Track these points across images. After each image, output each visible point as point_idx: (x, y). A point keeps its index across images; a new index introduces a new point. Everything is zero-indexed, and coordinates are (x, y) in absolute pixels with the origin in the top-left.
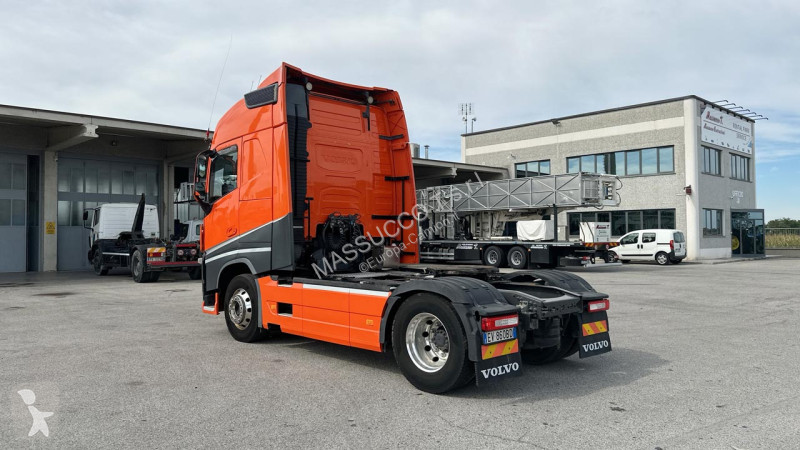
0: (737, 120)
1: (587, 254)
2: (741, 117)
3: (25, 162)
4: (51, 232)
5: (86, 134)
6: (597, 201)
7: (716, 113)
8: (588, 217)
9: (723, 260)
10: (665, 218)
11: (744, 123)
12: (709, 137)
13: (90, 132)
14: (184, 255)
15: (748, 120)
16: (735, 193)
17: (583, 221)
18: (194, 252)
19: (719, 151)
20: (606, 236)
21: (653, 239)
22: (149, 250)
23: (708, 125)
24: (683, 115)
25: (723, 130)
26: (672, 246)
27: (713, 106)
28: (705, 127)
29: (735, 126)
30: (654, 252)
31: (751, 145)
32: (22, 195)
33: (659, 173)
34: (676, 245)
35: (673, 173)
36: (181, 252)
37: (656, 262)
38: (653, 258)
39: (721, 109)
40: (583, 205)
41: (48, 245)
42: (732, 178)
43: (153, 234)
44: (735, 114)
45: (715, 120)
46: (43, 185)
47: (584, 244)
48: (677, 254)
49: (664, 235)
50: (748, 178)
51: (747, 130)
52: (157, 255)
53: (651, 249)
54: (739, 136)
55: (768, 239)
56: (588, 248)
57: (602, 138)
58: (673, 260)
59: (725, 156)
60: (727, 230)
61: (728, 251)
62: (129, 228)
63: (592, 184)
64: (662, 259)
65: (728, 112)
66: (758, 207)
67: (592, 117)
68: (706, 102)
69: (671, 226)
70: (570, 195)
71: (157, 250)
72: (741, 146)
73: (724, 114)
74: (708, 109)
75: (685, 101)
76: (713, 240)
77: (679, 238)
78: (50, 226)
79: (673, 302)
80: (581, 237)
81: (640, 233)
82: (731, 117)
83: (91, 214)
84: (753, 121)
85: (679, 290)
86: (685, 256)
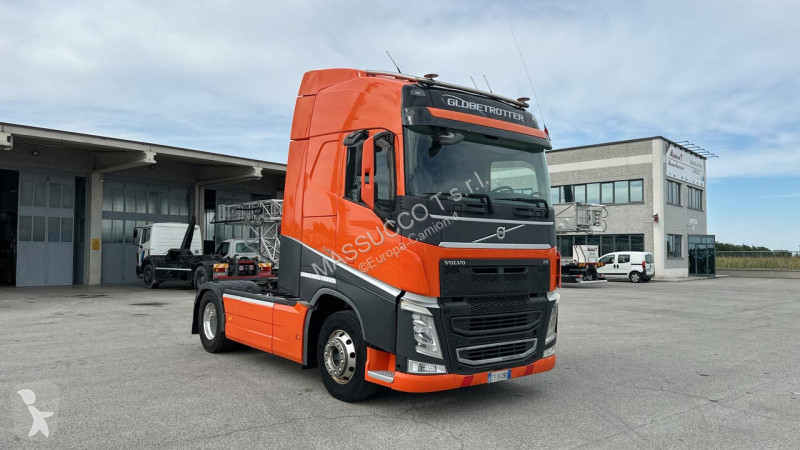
0: (693, 157)
1: (580, 273)
2: (696, 155)
3: (72, 183)
4: (96, 248)
5: (146, 161)
6: (587, 227)
7: (677, 151)
8: (580, 240)
9: (681, 279)
10: (636, 242)
11: (698, 160)
12: (672, 172)
13: (150, 158)
14: (244, 270)
15: (701, 157)
16: (692, 221)
17: (577, 244)
18: (251, 267)
19: (679, 184)
20: (594, 258)
21: (627, 260)
22: (215, 266)
23: (672, 162)
24: (651, 153)
25: (683, 166)
26: (644, 267)
27: (676, 145)
28: (670, 164)
29: (692, 162)
30: (628, 272)
31: (703, 179)
32: (70, 214)
33: (630, 202)
34: (647, 266)
35: (642, 203)
36: (241, 268)
37: (630, 280)
38: (627, 276)
39: (681, 148)
40: (578, 231)
41: (94, 261)
42: (689, 208)
43: (197, 252)
44: (691, 153)
45: (675, 156)
46: (90, 205)
47: (579, 264)
48: (648, 273)
49: (637, 257)
50: (700, 208)
51: (700, 166)
52: (222, 270)
53: (626, 268)
54: (695, 172)
55: (718, 260)
56: (582, 268)
57: (580, 171)
58: (644, 278)
59: (684, 188)
60: (685, 254)
61: (685, 271)
62: (177, 245)
63: (585, 212)
64: (636, 277)
65: (686, 150)
66: (708, 234)
67: (572, 152)
68: (670, 143)
69: (641, 249)
70: (566, 222)
71: (222, 266)
72: (694, 180)
73: (683, 152)
74: (672, 148)
75: (654, 141)
76: (675, 262)
77: (649, 259)
78: (96, 242)
79: (675, 312)
80: (575, 257)
81: (617, 254)
82: (688, 154)
83: (141, 233)
84: (705, 158)
85: (670, 303)
86: (653, 276)
